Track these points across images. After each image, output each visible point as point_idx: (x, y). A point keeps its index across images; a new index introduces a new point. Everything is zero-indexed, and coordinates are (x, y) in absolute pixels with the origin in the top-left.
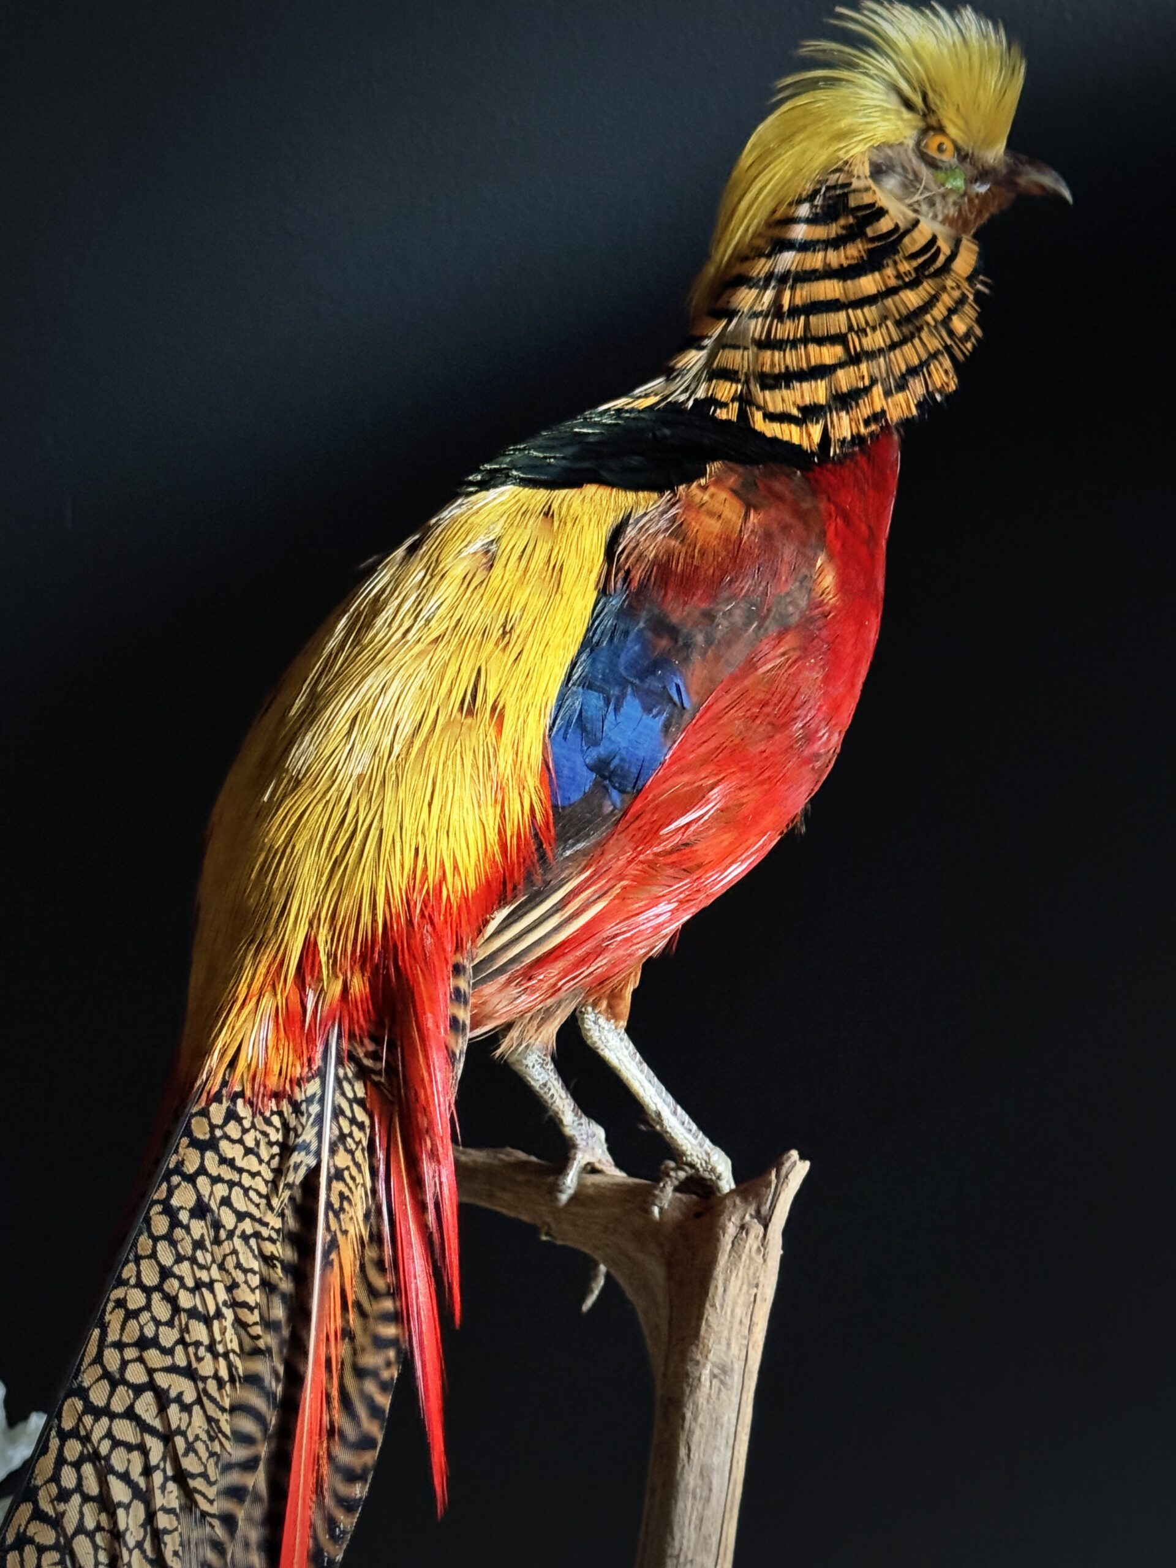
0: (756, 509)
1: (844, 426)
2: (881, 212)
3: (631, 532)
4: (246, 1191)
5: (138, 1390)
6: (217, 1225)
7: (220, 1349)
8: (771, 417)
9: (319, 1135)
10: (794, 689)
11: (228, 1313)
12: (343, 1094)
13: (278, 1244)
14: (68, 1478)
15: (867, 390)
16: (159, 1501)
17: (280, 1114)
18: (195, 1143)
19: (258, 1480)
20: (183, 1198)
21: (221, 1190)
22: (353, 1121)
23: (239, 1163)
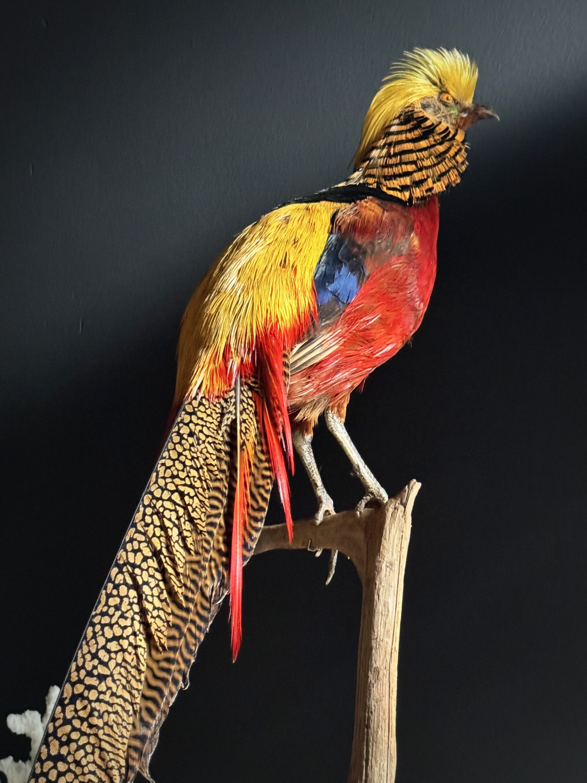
0: (387, 211)
1: (418, 193)
2: (427, 119)
3: (340, 215)
4: (209, 428)
5: (173, 492)
6: (198, 439)
7: (203, 478)
8: (389, 189)
9: (236, 409)
10: (405, 277)
11: (205, 468)
12: (244, 395)
13: (222, 445)
14: (148, 520)
15: (426, 180)
16: (184, 527)
17: (220, 403)
18: (187, 413)
19: (220, 521)
20: (185, 430)
21: (199, 428)
22: (248, 404)
23: (205, 419)
